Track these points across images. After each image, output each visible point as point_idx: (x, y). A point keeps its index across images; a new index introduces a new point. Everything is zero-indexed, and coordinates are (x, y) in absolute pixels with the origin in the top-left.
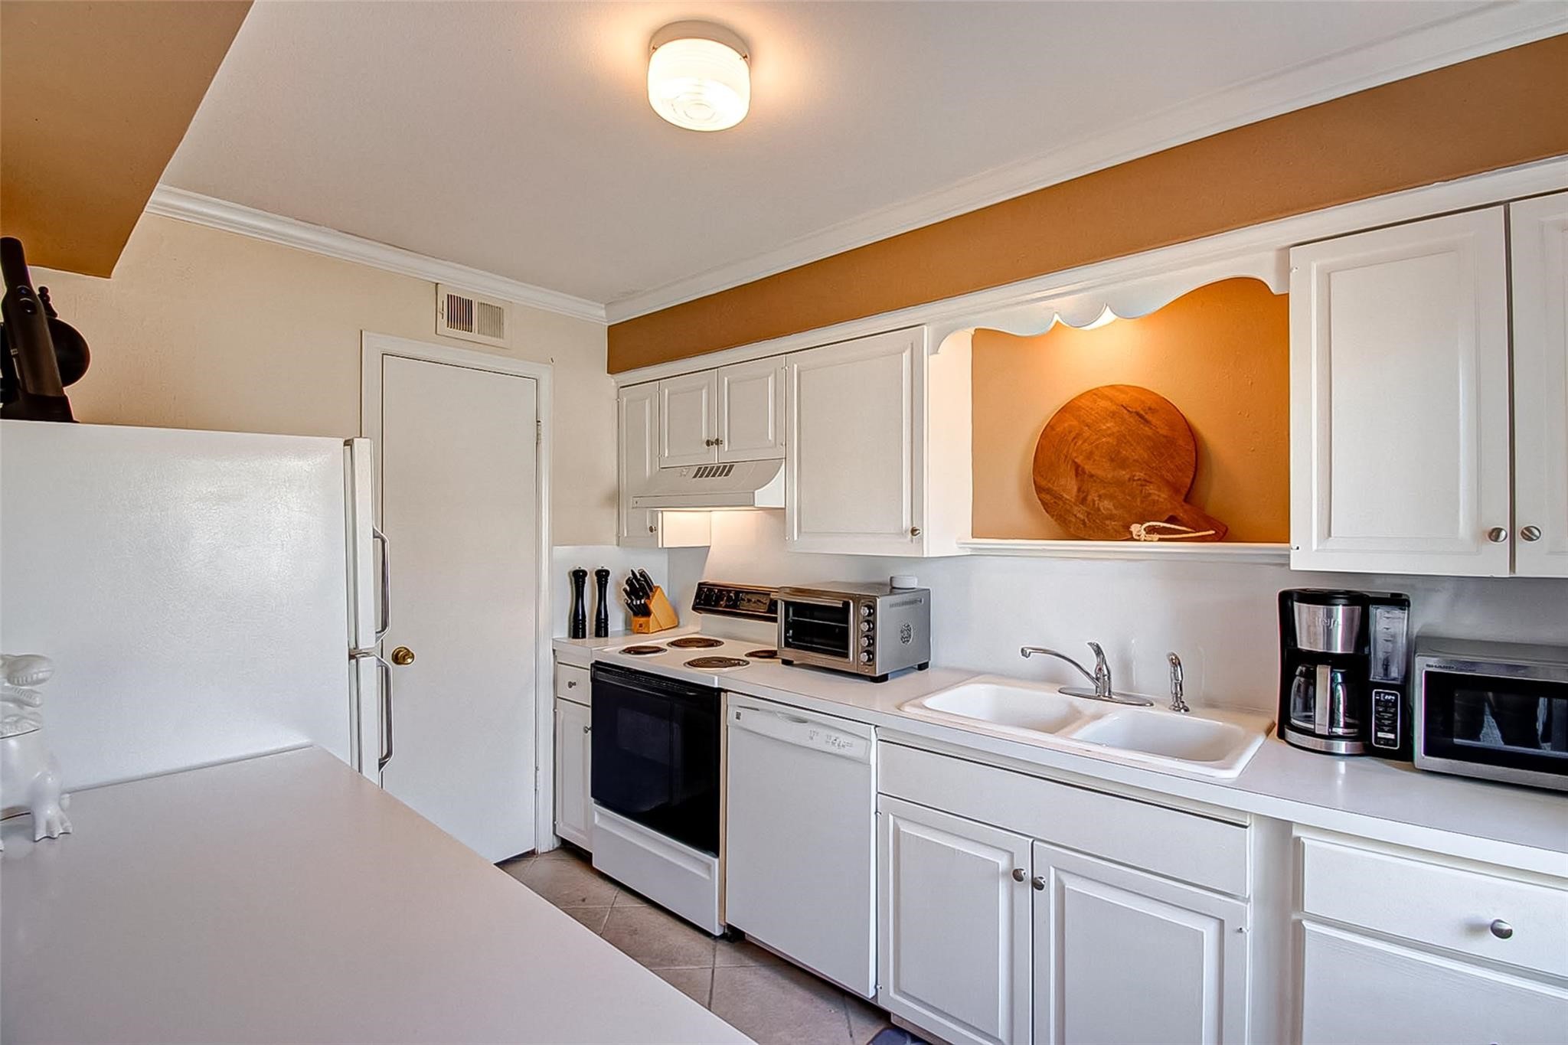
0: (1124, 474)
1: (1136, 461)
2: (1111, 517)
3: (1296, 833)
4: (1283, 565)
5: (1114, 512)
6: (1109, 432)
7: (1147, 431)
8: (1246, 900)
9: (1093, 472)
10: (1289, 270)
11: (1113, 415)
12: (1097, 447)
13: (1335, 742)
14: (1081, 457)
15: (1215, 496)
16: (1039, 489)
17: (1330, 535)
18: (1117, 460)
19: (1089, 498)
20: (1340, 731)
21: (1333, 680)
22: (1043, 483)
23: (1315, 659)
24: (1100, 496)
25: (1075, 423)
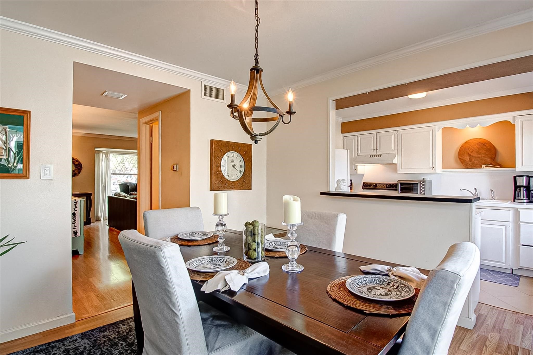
0: (480, 156)
1: (483, 153)
2: (477, 164)
3: (519, 210)
4: (514, 170)
5: (478, 163)
6: (477, 147)
7: (485, 147)
8: (510, 222)
9: (472, 155)
10: (515, 121)
11: (477, 144)
12: (474, 150)
13: (524, 200)
14: (470, 152)
15: (499, 159)
16: (460, 159)
17: (523, 165)
18: (478, 153)
19: (472, 160)
20: (525, 198)
21: (524, 190)
22: (461, 158)
23: (520, 187)
24: (474, 160)
25: (468, 145)
